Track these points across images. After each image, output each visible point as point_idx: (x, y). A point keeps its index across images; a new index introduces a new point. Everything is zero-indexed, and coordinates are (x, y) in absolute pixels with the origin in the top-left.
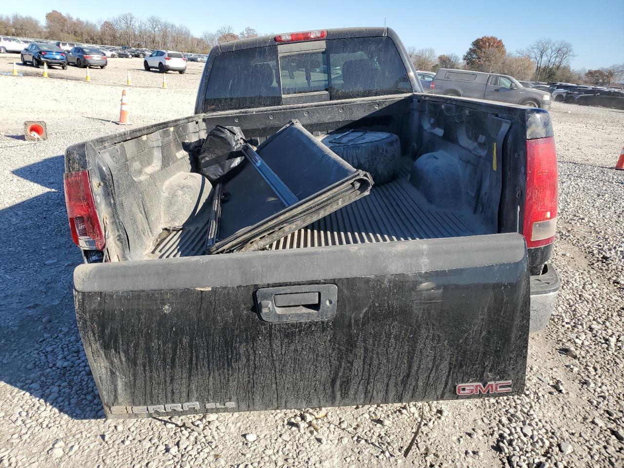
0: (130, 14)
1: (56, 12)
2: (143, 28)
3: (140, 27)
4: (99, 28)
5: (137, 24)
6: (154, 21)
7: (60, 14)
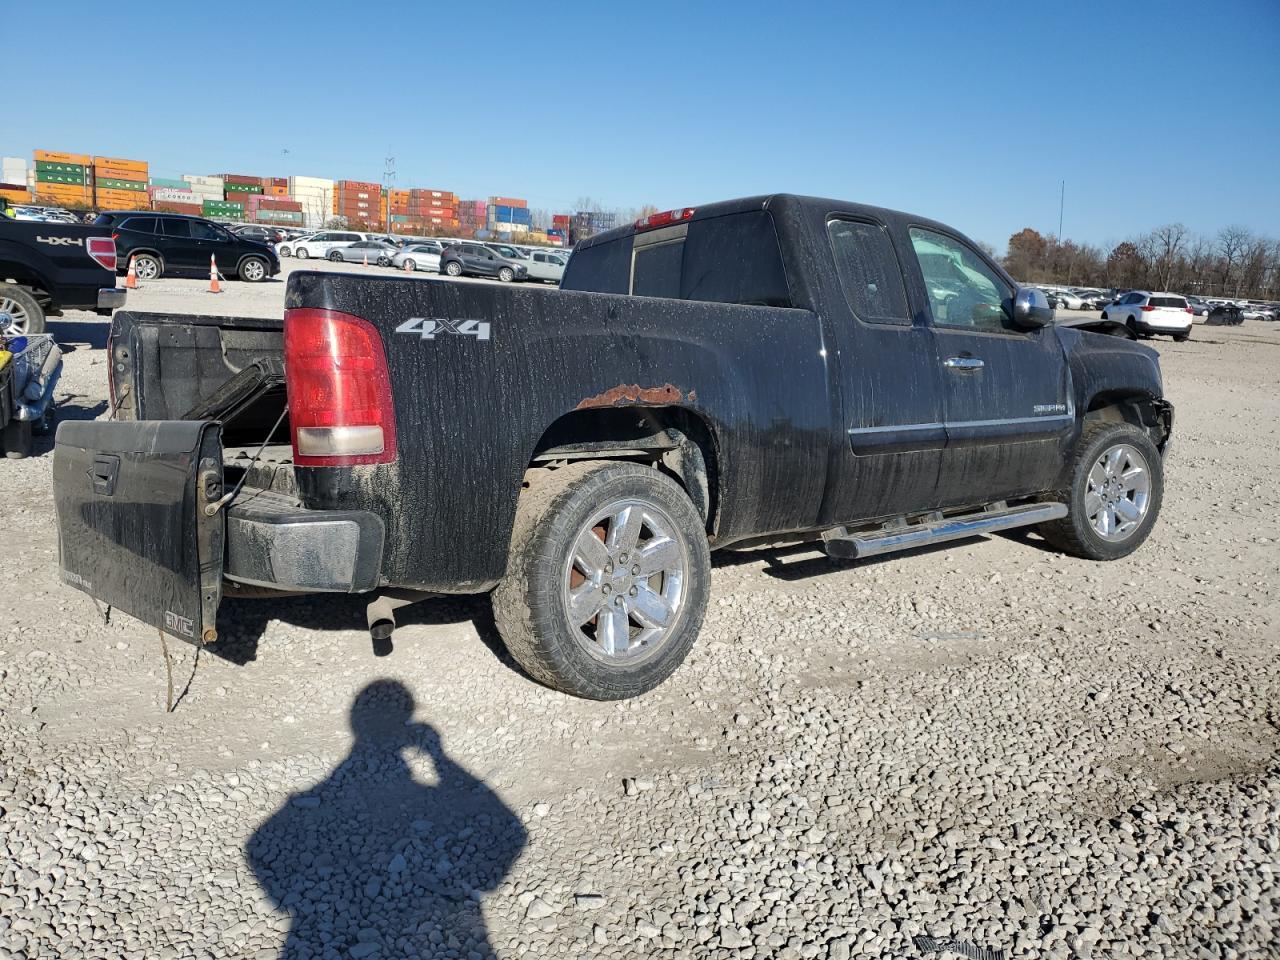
0: (1179, 226)
1: (1030, 231)
2: (1204, 253)
3: (1197, 252)
4: (1104, 257)
5: (1190, 246)
6: (1235, 237)
7: (1037, 234)
